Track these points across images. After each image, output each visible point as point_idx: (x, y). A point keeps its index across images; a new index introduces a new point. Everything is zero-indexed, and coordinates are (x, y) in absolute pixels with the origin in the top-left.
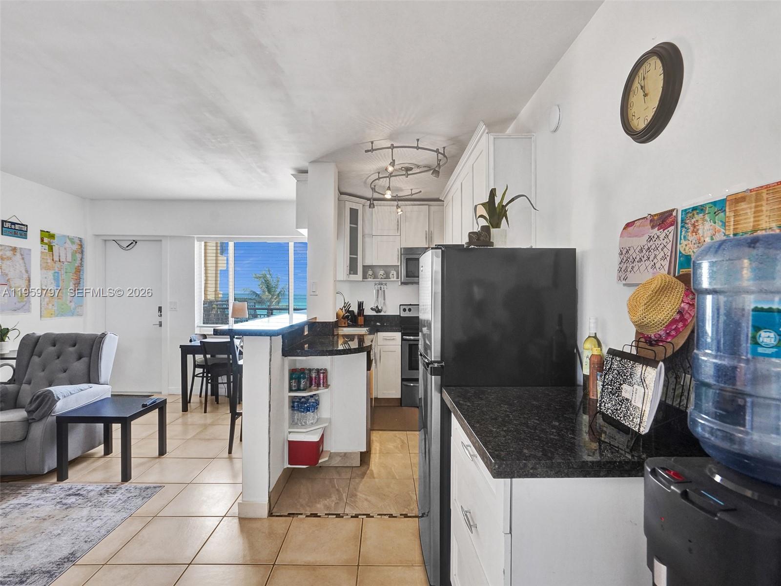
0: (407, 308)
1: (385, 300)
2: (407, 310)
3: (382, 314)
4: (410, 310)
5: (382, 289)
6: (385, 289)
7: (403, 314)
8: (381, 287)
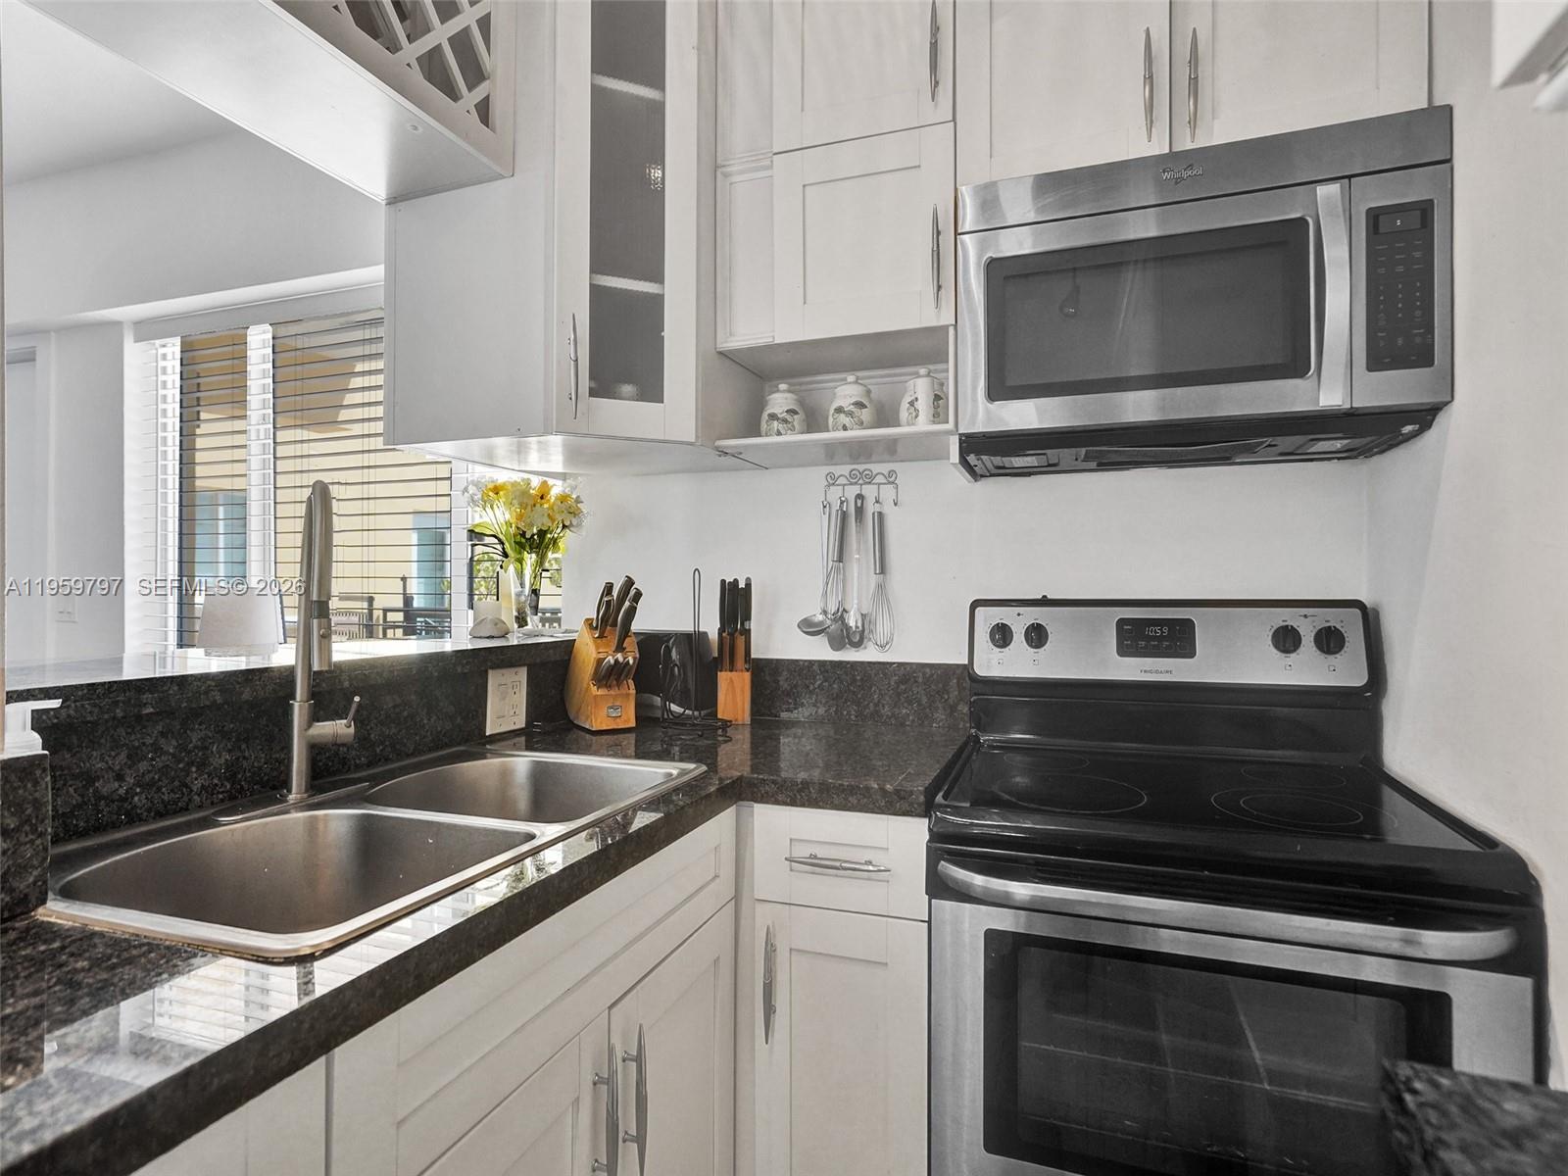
0: (1019, 621)
1: (883, 569)
2: (1019, 637)
3: (868, 654)
4: (1037, 636)
5: (871, 508)
6: (888, 509)
7: (993, 664)
8: (860, 497)
